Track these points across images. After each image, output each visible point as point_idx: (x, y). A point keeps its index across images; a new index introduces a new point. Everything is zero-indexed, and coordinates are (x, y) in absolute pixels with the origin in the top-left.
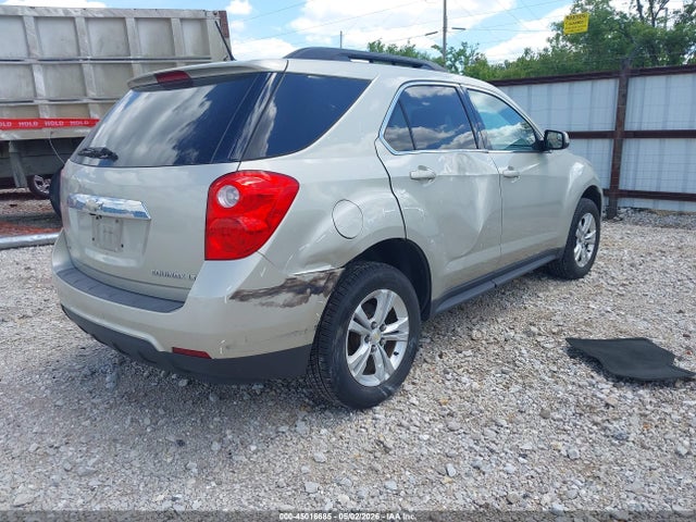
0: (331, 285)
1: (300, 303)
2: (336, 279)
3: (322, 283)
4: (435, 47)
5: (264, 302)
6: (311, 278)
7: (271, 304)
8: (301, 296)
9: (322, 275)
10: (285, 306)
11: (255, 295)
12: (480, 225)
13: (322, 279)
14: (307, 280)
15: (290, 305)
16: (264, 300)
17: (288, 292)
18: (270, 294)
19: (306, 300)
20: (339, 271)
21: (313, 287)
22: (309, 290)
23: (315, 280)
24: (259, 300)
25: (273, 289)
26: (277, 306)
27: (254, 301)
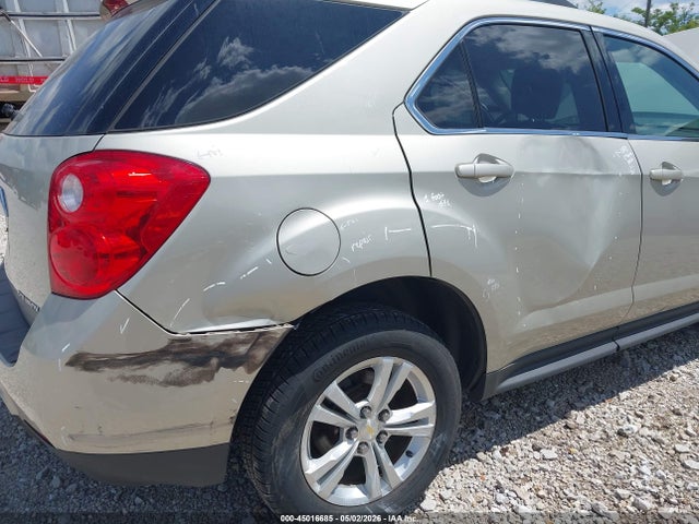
0: (261, 354)
1: (197, 380)
2: (274, 344)
3: (242, 349)
4: (637, 10)
5: (127, 374)
6: (221, 340)
7: (142, 379)
8: (200, 369)
9: (243, 336)
10: (168, 383)
11: (112, 362)
12: (592, 256)
13: (243, 342)
14: (211, 343)
15: (179, 382)
16: (127, 371)
17: (174, 361)
18: (140, 363)
19: (210, 376)
20: (280, 330)
21: (224, 355)
22: (214, 361)
23: (229, 344)
24: (116, 372)
25: (145, 354)
26: (153, 382)
27: (108, 372)
